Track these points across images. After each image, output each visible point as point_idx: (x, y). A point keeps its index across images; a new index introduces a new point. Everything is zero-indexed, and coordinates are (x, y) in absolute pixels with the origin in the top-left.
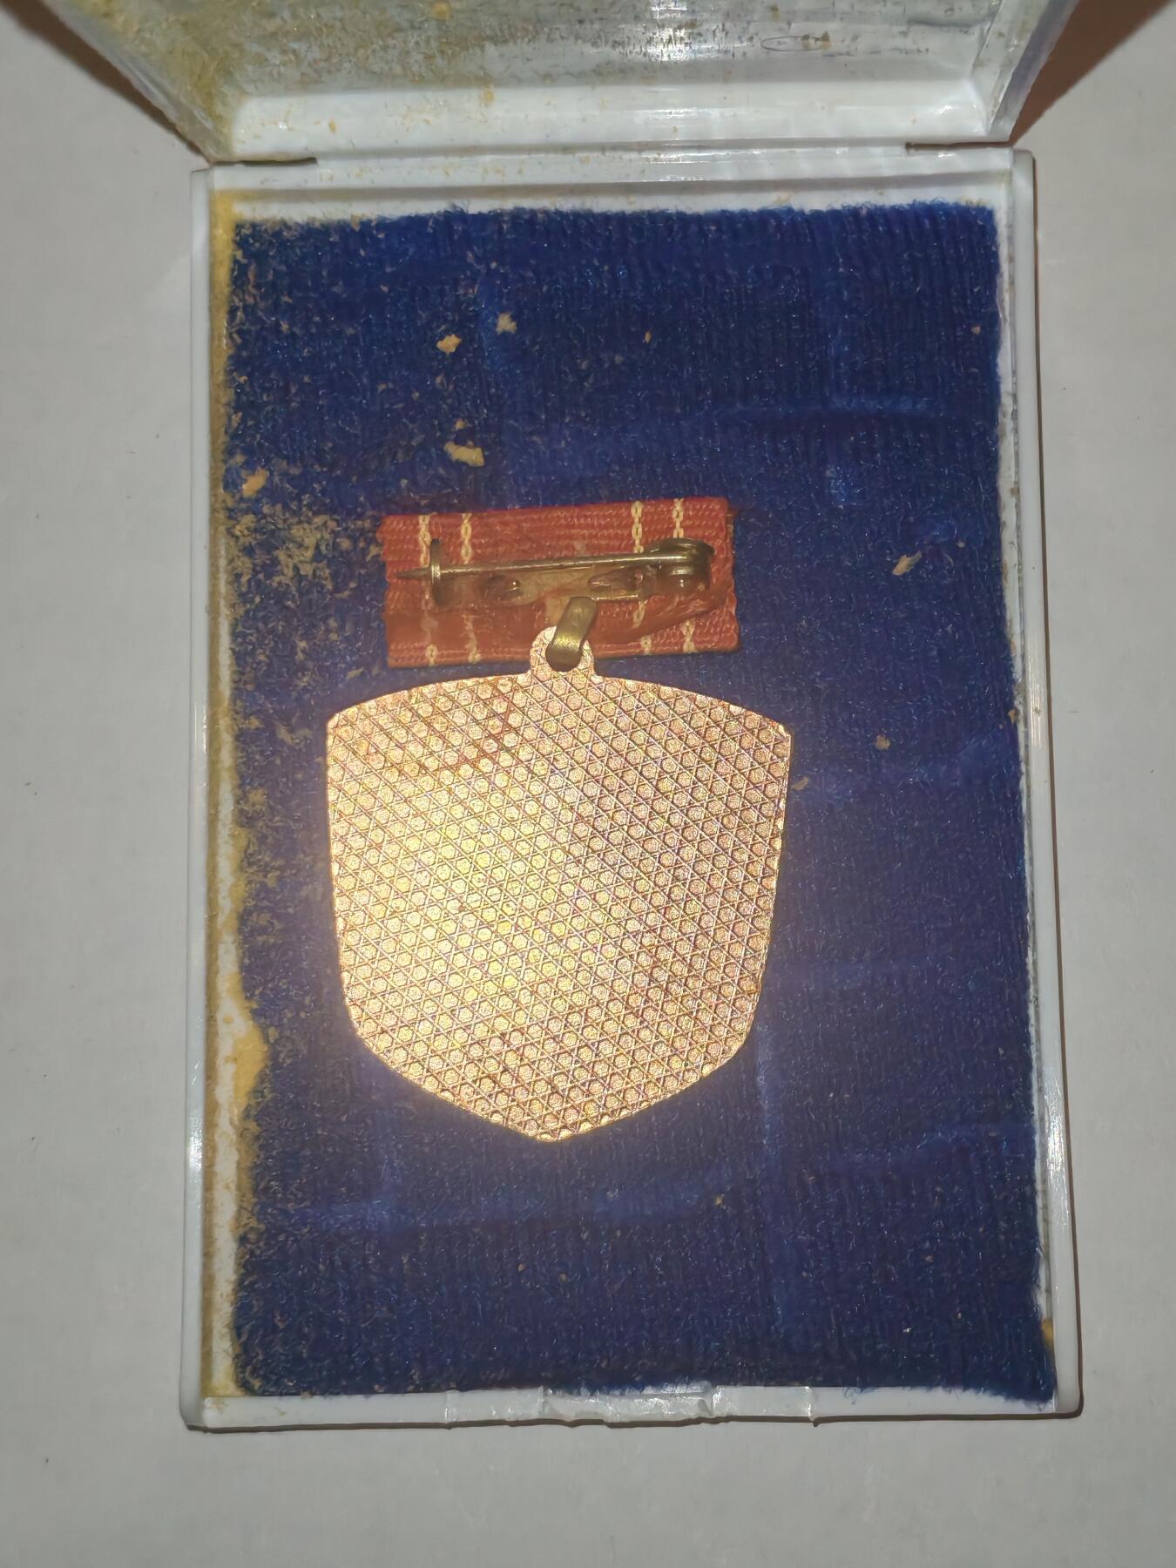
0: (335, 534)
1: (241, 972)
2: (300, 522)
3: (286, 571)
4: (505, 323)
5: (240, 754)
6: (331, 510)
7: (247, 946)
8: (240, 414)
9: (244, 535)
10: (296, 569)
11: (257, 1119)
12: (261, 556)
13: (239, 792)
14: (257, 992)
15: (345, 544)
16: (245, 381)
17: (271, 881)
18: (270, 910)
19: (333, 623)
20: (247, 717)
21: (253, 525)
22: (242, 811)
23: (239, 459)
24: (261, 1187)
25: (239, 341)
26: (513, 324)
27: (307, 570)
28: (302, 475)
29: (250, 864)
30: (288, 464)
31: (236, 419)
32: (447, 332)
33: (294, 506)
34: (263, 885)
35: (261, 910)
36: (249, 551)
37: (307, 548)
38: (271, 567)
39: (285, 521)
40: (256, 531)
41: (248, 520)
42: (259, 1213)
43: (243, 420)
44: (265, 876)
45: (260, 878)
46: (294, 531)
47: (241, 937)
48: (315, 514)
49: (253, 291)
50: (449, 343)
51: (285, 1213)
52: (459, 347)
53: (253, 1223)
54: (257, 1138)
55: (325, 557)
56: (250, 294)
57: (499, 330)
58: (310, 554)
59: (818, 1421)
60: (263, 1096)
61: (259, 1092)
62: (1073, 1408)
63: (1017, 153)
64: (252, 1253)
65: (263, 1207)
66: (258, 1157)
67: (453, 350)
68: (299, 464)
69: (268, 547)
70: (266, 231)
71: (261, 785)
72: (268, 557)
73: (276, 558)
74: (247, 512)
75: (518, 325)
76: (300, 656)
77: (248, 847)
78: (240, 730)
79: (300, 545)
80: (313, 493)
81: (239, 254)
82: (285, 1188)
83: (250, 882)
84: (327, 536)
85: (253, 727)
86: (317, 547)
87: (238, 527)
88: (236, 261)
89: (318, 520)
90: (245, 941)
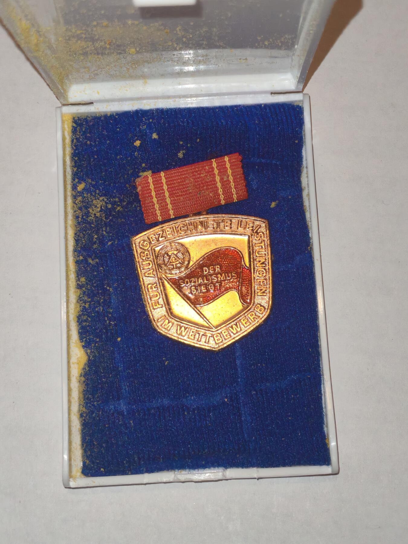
0: (106, 203)
1: (79, 334)
2: (96, 199)
3: (92, 215)
4: (155, 136)
5: (77, 267)
6: (105, 195)
7: (80, 326)
8: (76, 168)
9: (79, 203)
10: (95, 215)
11: (84, 376)
12: (84, 210)
13: (77, 278)
14: (84, 340)
15: (110, 206)
16: (77, 159)
17: (87, 306)
18: (87, 315)
19: (104, 229)
20: (78, 256)
21: (81, 200)
22: (78, 284)
23: (77, 180)
24: (86, 397)
25: (75, 148)
26: (157, 136)
27: (98, 215)
28: (96, 184)
29: (81, 301)
30: (91, 181)
31: (75, 169)
32: (137, 140)
33: (93, 194)
34: (84, 307)
35: (84, 315)
36: (80, 209)
37: (98, 208)
38: (88, 214)
39: (91, 199)
40: (82, 202)
41: (80, 198)
42: (86, 406)
43: (77, 170)
44: (85, 304)
45: (84, 305)
46: (94, 202)
47: (78, 323)
48: (101, 196)
49: (79, 134)
50: (138, 143)
51: (93, 405)
52: (141, 144)
53: (84, 409)
54: (84, 382)
55: (103, 210)
56: (78, 135)
57: (153, 138)
58: (99, 209)
59: (258, 479)
60: (86, 369)
61: (84, 368)
62: (336, 472)
63: (304, 94)
64: (84, 420)
65: (87, 403)
66: (85, 388)
67: (139, 145)
68: (95, 181)
69: (86, 208)
70: (82, 118)
71: (84, 276)
72: (86, 210)
73: (89, 211)
74: (79, 196)
75: (158, 137)
76: (95, 240)
77: (80, 295)
78: (77, 260)
79: (96, 206)
80: (99, 190)
81: (74, 125)
82: (93, 398)
83: (81, 306)
84: (104, 204)
85: (81, 259)
86: (101, 207)
87: (77, 201)
88: (73, 127)
89: (101, 198)
90: (79, 324)
